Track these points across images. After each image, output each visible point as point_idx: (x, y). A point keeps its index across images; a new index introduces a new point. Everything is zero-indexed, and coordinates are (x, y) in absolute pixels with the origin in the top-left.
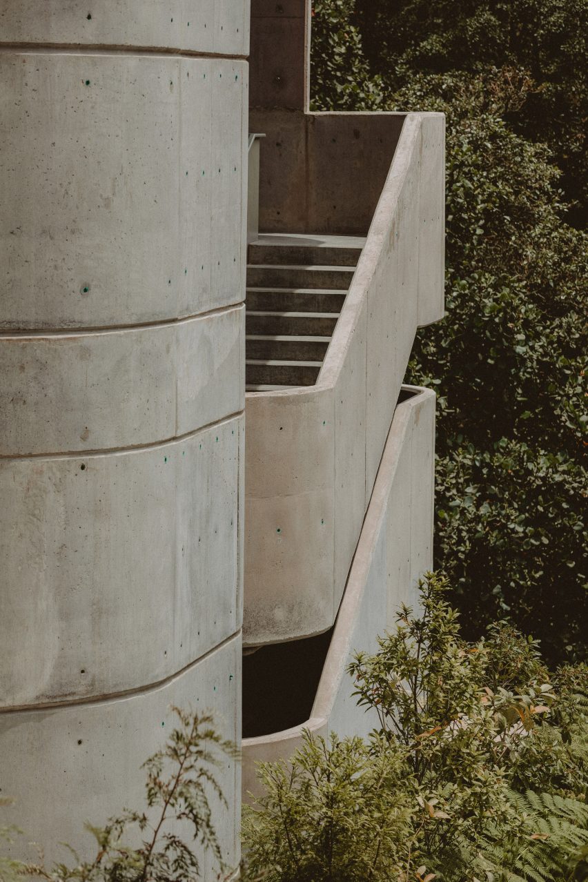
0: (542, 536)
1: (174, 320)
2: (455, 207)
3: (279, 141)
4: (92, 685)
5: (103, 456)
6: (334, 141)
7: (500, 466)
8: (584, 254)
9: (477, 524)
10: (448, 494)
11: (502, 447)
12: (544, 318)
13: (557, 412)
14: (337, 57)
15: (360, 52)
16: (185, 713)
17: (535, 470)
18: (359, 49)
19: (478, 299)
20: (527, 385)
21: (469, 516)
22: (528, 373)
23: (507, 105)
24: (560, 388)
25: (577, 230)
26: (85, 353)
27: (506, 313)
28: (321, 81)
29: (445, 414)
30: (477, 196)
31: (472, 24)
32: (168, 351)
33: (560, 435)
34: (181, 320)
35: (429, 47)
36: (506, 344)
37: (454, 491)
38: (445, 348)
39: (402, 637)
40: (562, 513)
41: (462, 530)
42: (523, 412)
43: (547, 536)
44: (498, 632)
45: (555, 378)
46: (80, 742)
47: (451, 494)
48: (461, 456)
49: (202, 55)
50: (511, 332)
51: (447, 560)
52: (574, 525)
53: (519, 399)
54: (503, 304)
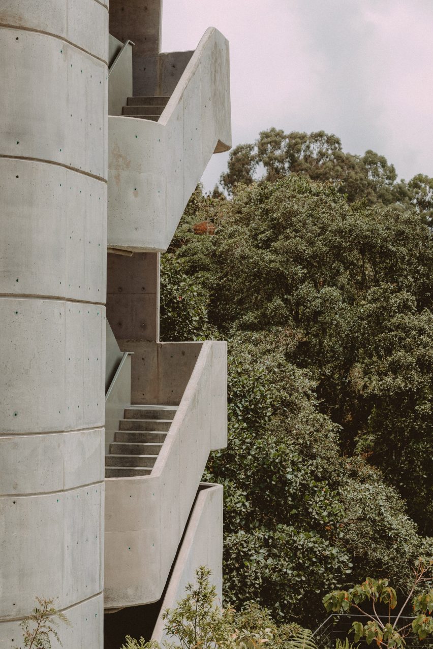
0: (301, 576)
1: (62, 432)
2: (255, 401)
3: (144, 357)
4: (20, 611)
5: (25, 497)
6: (172, 357)
7: (278, 538)
8: (326, 427)
9: (266, 569)
10: (250, 553)
11: (280, 528)
12: (304, 461)
13: (310, 510)
14: (194, 323)
15: (207, 320)
16: (41, 600)
17: (298, 540)
18: (206, 318)
19: (267, 449)
20: (294, 496)
21: (262, 565)
22: (295, 489)
23: (287, 348)
24: (312, 498)
25: (323, 414)
26: (15, 446)
27: (282, 457)
28: (186, 335)
29: (249, 511)
30: (266, 395)
31: (271, 306)
32: (59, 447)
33: (312, 523)
34: (66, 432)
35: (247, 319)
36: (281, 473)
37: (253, 551)
38: (249, 476)
39: (188, 600)
40: (313, 564)
41: (258, 572)
42: (292, 510)
43: (305, 576)
44: (249, 606)
45: (309, 492)
46: (13, 640)
47: (251, 552)
48: (258, 533)
49: (78, 301)
50: (285, 468)
51: (249, 588)
52: (319, 570)
53: (290, 503)
54: (280, 452)
